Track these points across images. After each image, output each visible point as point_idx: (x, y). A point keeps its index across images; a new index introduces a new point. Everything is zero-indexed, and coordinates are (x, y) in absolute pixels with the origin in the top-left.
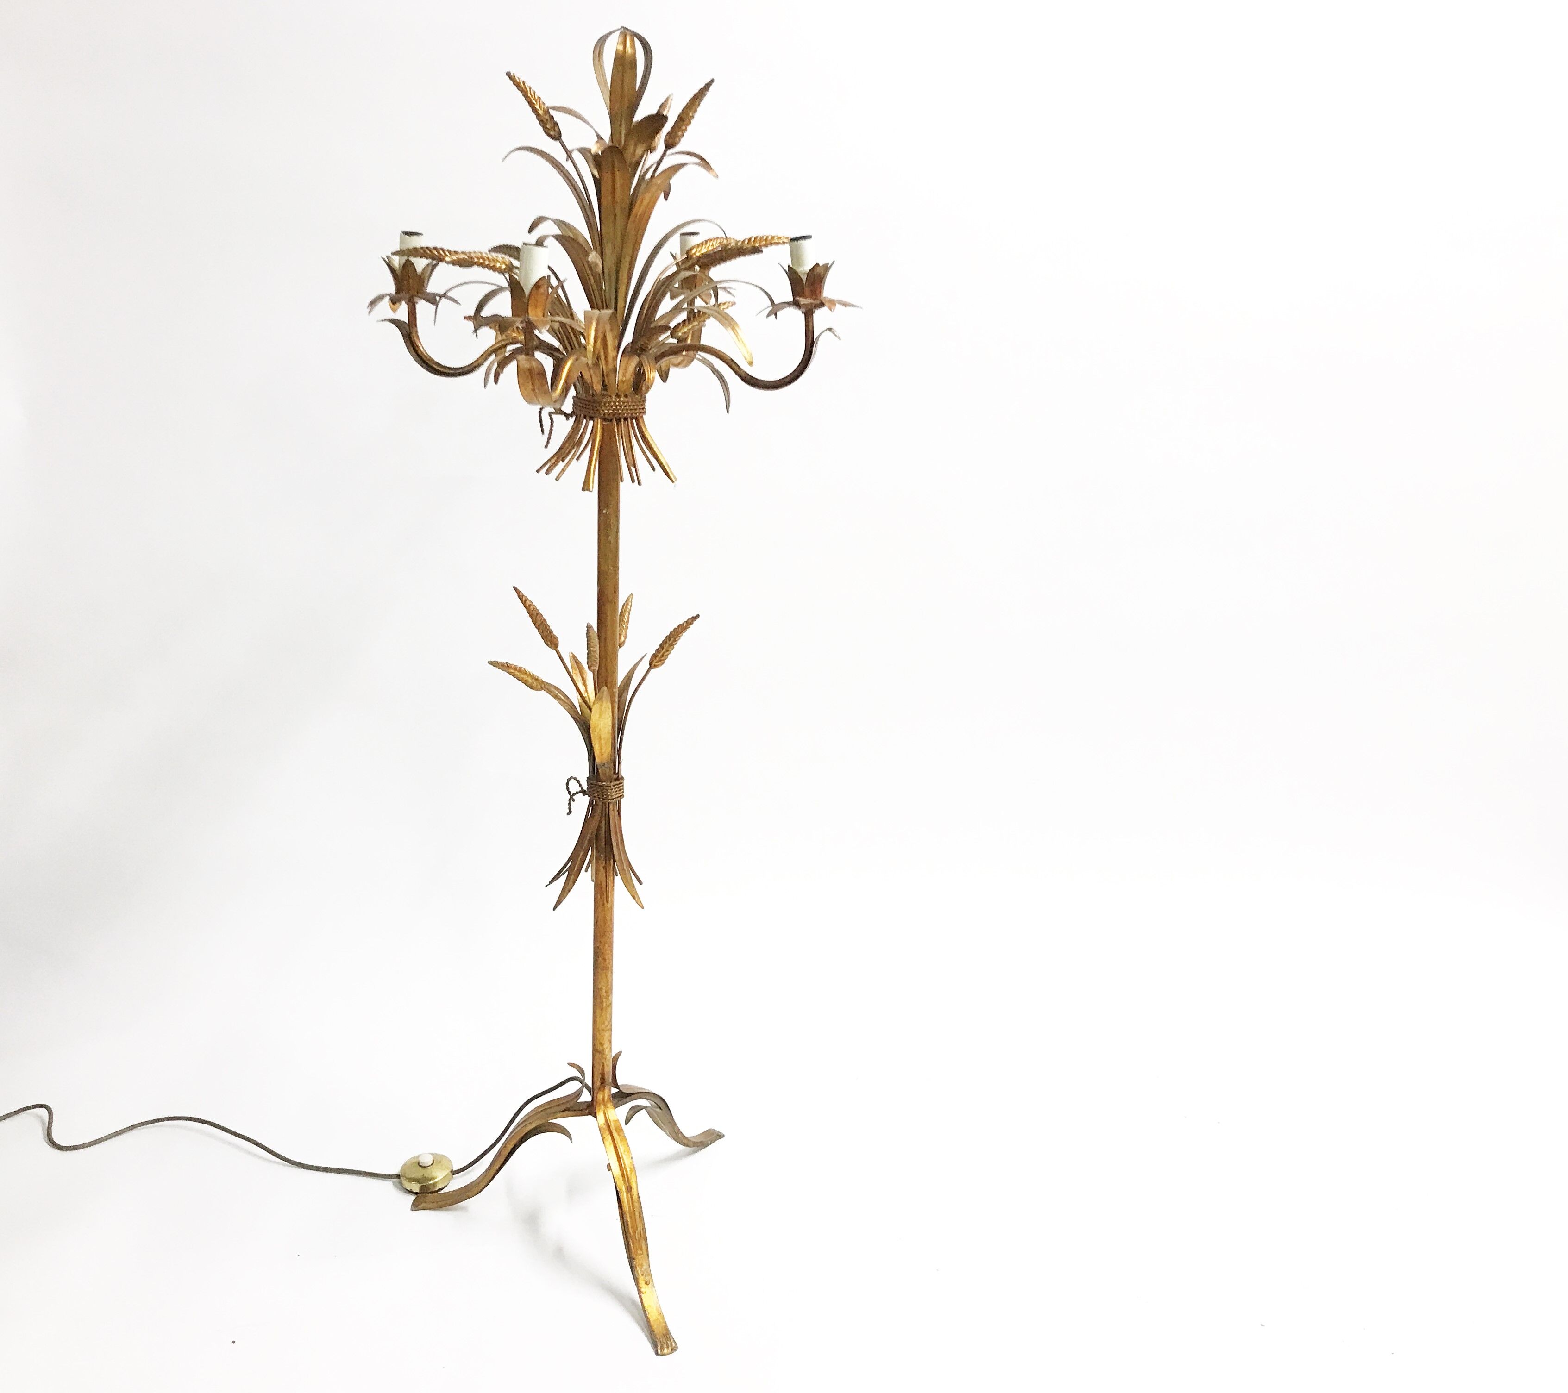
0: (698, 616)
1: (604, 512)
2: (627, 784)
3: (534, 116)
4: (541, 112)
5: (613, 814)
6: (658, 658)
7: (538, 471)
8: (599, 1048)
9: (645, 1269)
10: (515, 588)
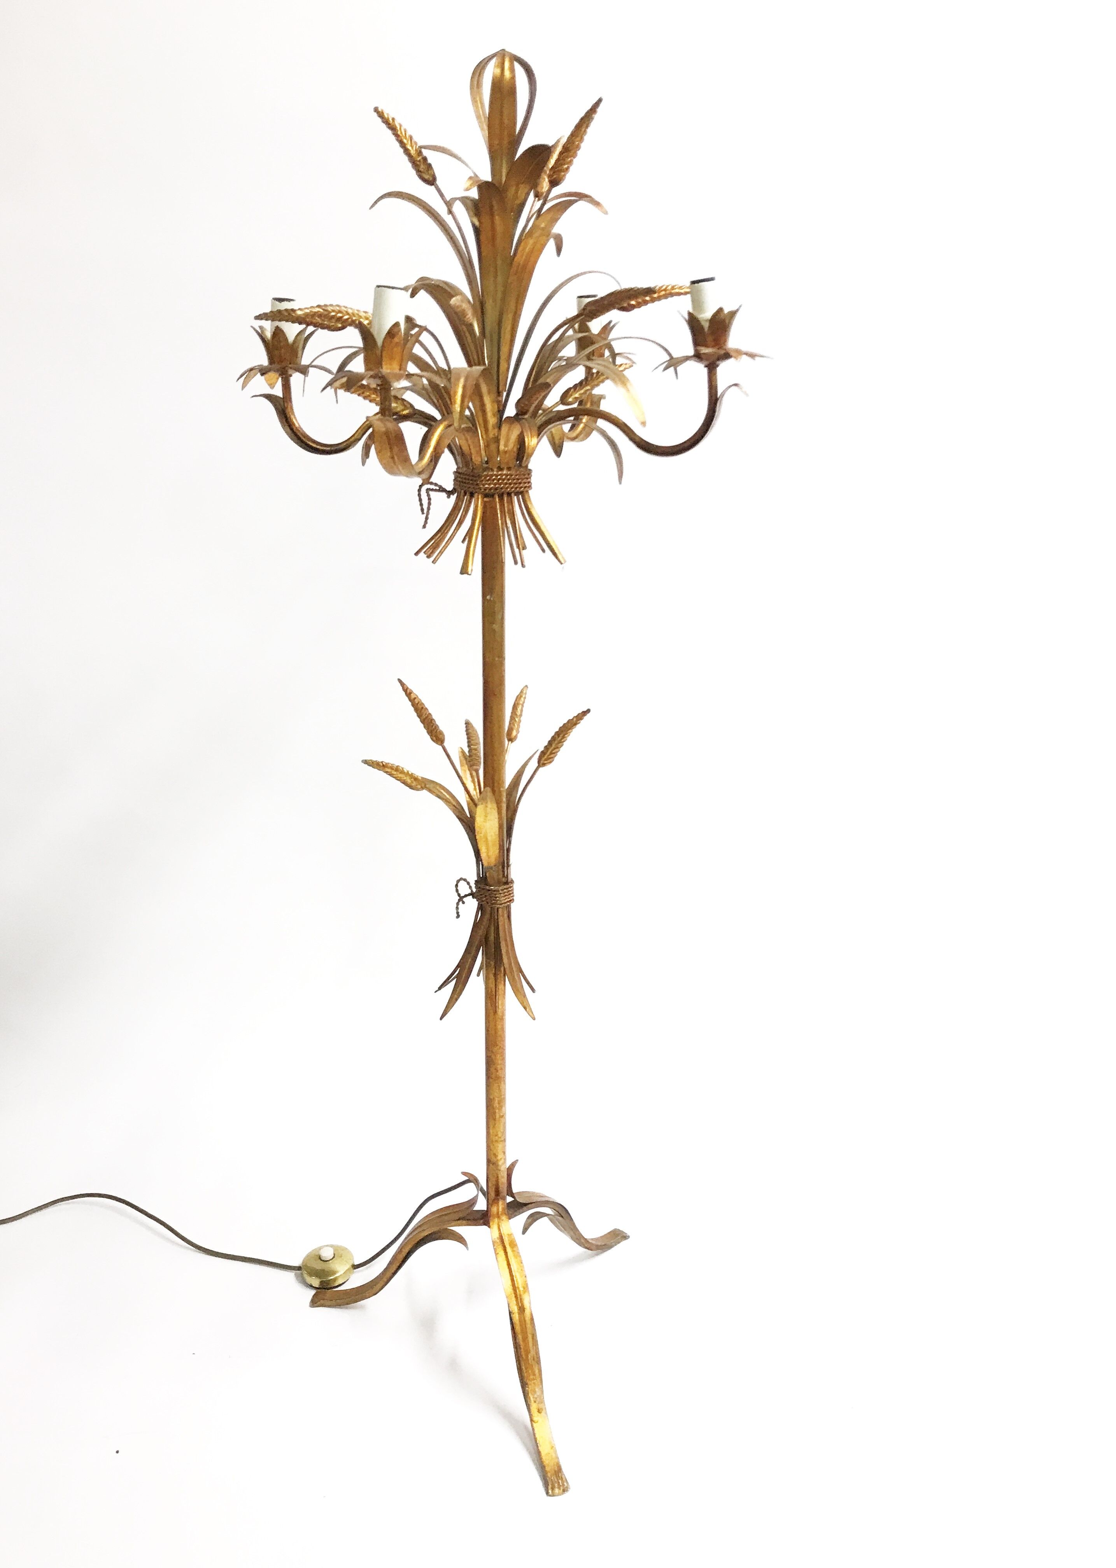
0: (588, 711)
1: (488, 597)
2: (517, 888)
3: (406, 158)
4: (413, 152)
5: (502, 920)
6: (546, 756)
7: (417, 554)
8: (493, 1159)
9: (538, 1396)
10: (400, 681)
